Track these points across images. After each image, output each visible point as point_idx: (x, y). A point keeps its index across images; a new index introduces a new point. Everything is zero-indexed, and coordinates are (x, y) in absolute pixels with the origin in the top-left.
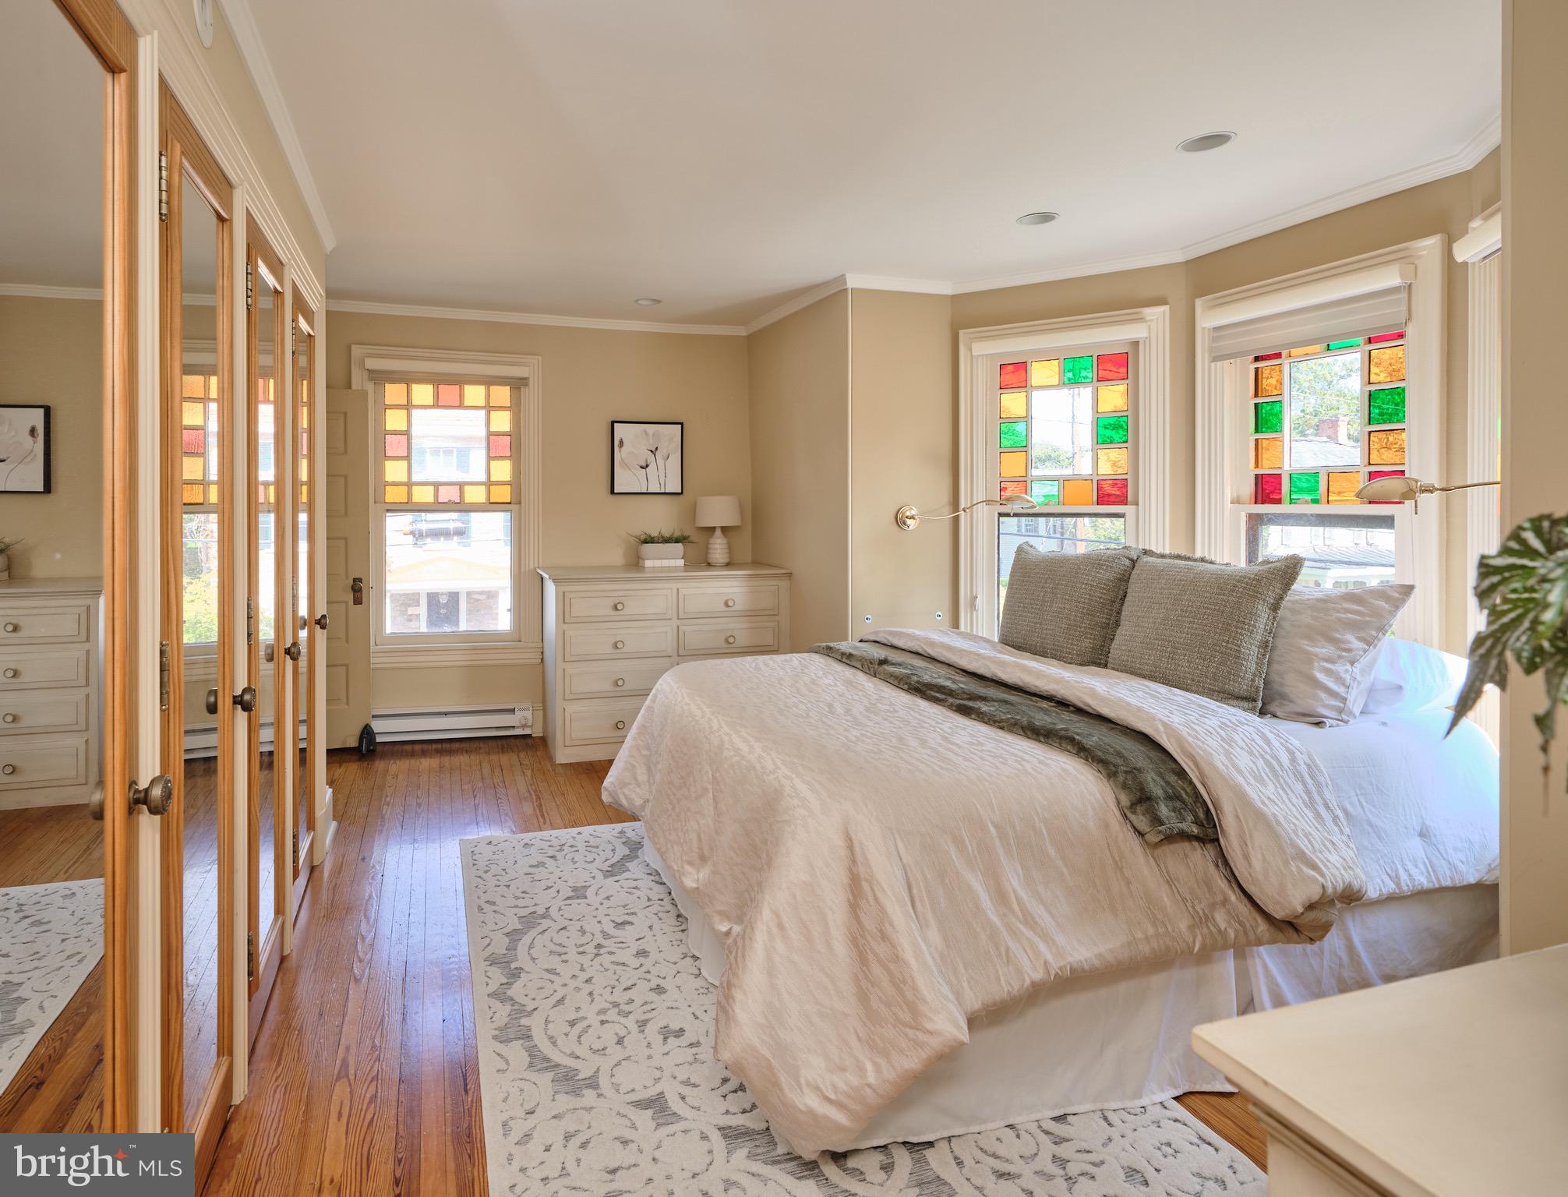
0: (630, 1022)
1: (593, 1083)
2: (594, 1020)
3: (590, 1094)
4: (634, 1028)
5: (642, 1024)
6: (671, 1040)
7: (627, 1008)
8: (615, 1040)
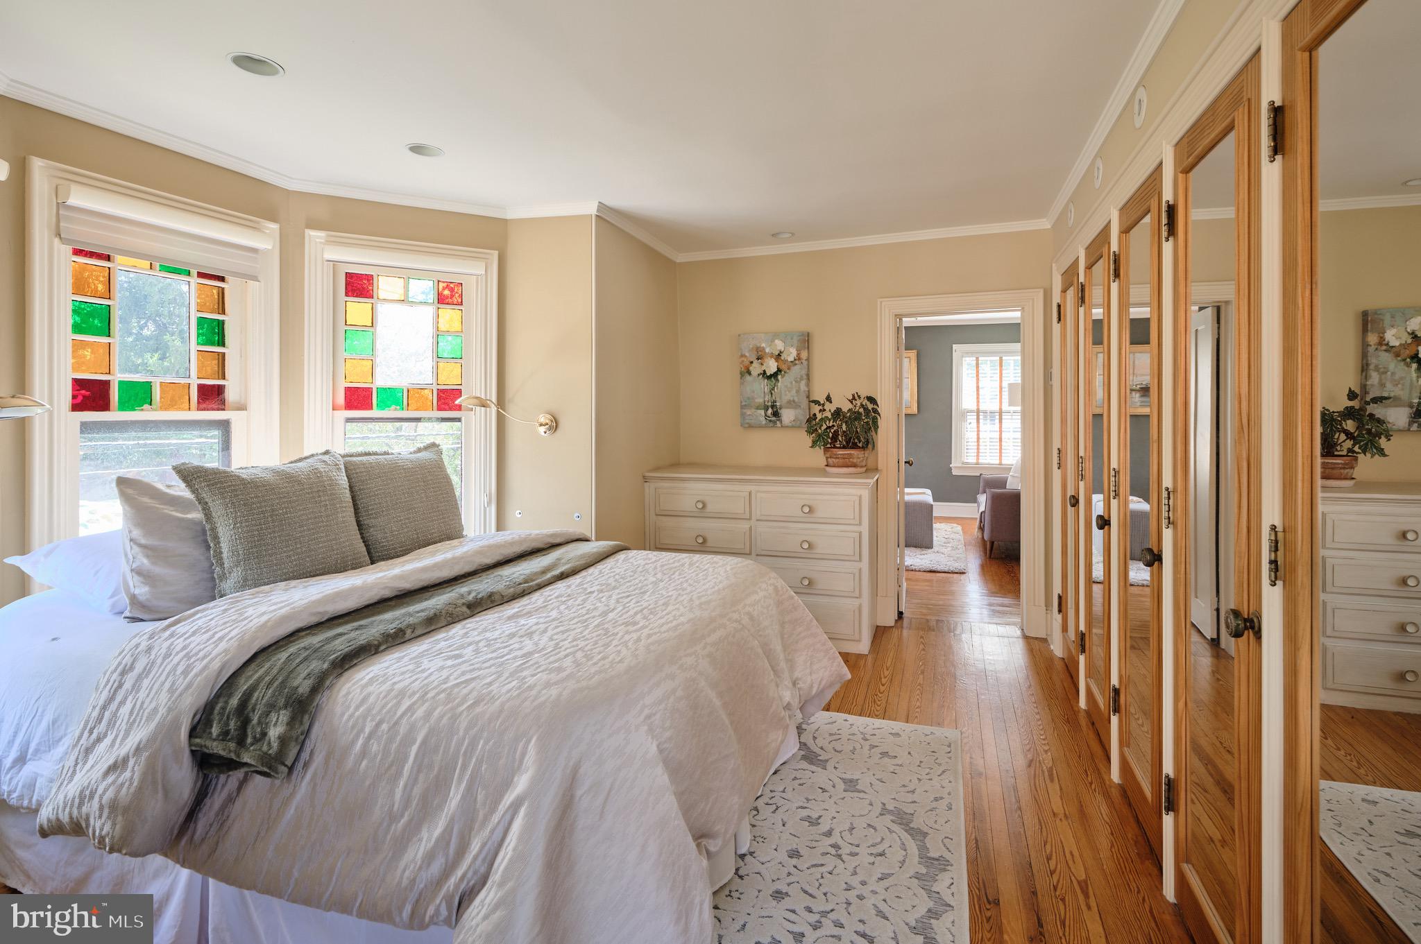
0: (835, 838)
1: (884, 811)
2: (863, 851)
3: (890, 807)
4: (836, 833)
5: (829, 834)
6: (815, 815)
7: (833, 851)
8: (854, 831)
